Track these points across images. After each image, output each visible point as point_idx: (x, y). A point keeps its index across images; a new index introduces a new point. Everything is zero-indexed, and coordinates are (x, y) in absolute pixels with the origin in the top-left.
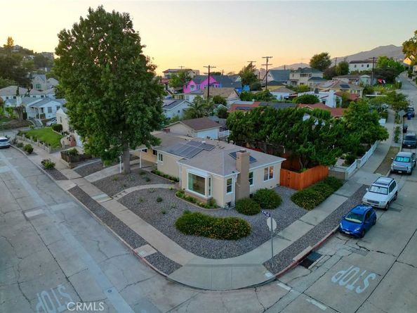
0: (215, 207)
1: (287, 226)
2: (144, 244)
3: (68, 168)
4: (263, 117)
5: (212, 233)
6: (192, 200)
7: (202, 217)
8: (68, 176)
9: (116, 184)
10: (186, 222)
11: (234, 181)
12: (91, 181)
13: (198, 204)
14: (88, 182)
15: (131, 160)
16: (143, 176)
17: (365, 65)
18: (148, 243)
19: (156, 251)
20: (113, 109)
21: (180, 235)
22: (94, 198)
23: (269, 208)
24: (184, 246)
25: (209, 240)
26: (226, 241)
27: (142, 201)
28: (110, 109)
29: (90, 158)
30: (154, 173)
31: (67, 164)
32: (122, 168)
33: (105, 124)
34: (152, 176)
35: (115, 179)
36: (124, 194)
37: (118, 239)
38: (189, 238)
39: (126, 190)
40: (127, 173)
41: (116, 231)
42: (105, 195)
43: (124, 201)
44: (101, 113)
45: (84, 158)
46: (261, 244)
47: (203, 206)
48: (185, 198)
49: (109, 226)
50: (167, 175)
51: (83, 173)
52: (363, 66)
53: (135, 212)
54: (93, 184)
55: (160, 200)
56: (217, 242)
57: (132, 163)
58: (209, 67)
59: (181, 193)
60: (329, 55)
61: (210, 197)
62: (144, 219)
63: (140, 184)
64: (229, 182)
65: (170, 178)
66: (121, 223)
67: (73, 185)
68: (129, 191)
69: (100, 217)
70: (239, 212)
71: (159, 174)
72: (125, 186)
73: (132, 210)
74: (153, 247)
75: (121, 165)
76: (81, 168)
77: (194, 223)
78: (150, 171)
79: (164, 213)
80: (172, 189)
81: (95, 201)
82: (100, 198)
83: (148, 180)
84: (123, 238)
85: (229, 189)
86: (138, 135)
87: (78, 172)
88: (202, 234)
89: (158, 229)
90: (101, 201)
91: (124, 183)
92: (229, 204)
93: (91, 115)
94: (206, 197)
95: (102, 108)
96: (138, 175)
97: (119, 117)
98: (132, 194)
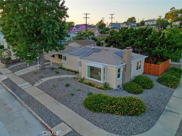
0: (110, 89)
1: (168, 101)
2: (60, 123)
3: (4, 67)
4: (127, 33)
5: (117, 110)
6: (90, 84)
7: (105, 98)
8: (3, 73)
9: (36, 76)
10: (93, 102)
11: (122, 70)
12: (19, 75)
13: (97, 87)
14: (16, 75)
15: (45, 62)
16: (54, 70)
17: (152, 22)
18: (63, 121)
19: (71, 130)
20: (32, 23)
21: (89, 113)
22: (19, 86)
23: (148, 88)
24: (95, 123)
25: (115, 116)
26: (130, 117)
27: (54, 86)
28: (30, 23)
29: (19, 62)
30: (61, 68)
31: (4, 65)
32: (39, 67)
33: (26, 33)
34: (60, 70)
35: (35, 73)
36: (41, 82)
37: (37, 118)
38: (97, 115)
39: (43, 80)
40: (43, 69)
41: (35, 111)
42: (28, 83)
43: (41, 87)
44: (23, 26)
45: (15, 62)
46: (158, 118)
47: (101, 89)
48: (85, 83)
49: (30, 107)
50: (69, 70)
51: (13, 70)
52: (150, 23)
53: (50, 95)
54: (20, 76)
55: (68, 85)
56: (123, 118)
57: (45, 64)
58: (86, 14)
59: (82, 81)
60: (135, 18)
61: (105, 81)
62: (57, 100)
63: (52, 76)
64: (119, 71)
65: (72, 71)
66: (40, 103)
67: (5, 78)
68: (44, 80)
69: (23, 100)
70: (129, 92)
71: (64, 69)
72: (42, 77)
73: (47, 93)
74: (67, 125)
75: (38, 65)
76: (12, 68)
77: (100, 103)
78: (58, 67)
79: (72, 95)
80: (75, 78)
81: (20, 88)
82: (24, 85)
83: (57, 73)
84: (41, 117)
85: (119, 76)
86: (50, 42)
87: (11, 69)
88: (108, 112)
89: (70, 108)
90: (25, 88)
91: (41, 75)
92: (118, 86)
93: (16, 27)
94: (102, 82)
95: (24, 22)
96: (50, 70)
97: (37, 29)
98: (47, 82)
